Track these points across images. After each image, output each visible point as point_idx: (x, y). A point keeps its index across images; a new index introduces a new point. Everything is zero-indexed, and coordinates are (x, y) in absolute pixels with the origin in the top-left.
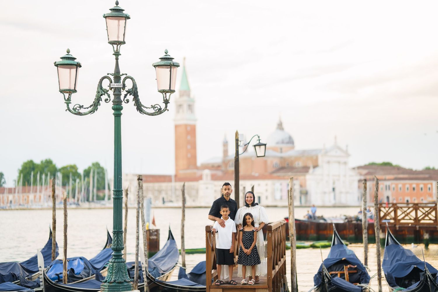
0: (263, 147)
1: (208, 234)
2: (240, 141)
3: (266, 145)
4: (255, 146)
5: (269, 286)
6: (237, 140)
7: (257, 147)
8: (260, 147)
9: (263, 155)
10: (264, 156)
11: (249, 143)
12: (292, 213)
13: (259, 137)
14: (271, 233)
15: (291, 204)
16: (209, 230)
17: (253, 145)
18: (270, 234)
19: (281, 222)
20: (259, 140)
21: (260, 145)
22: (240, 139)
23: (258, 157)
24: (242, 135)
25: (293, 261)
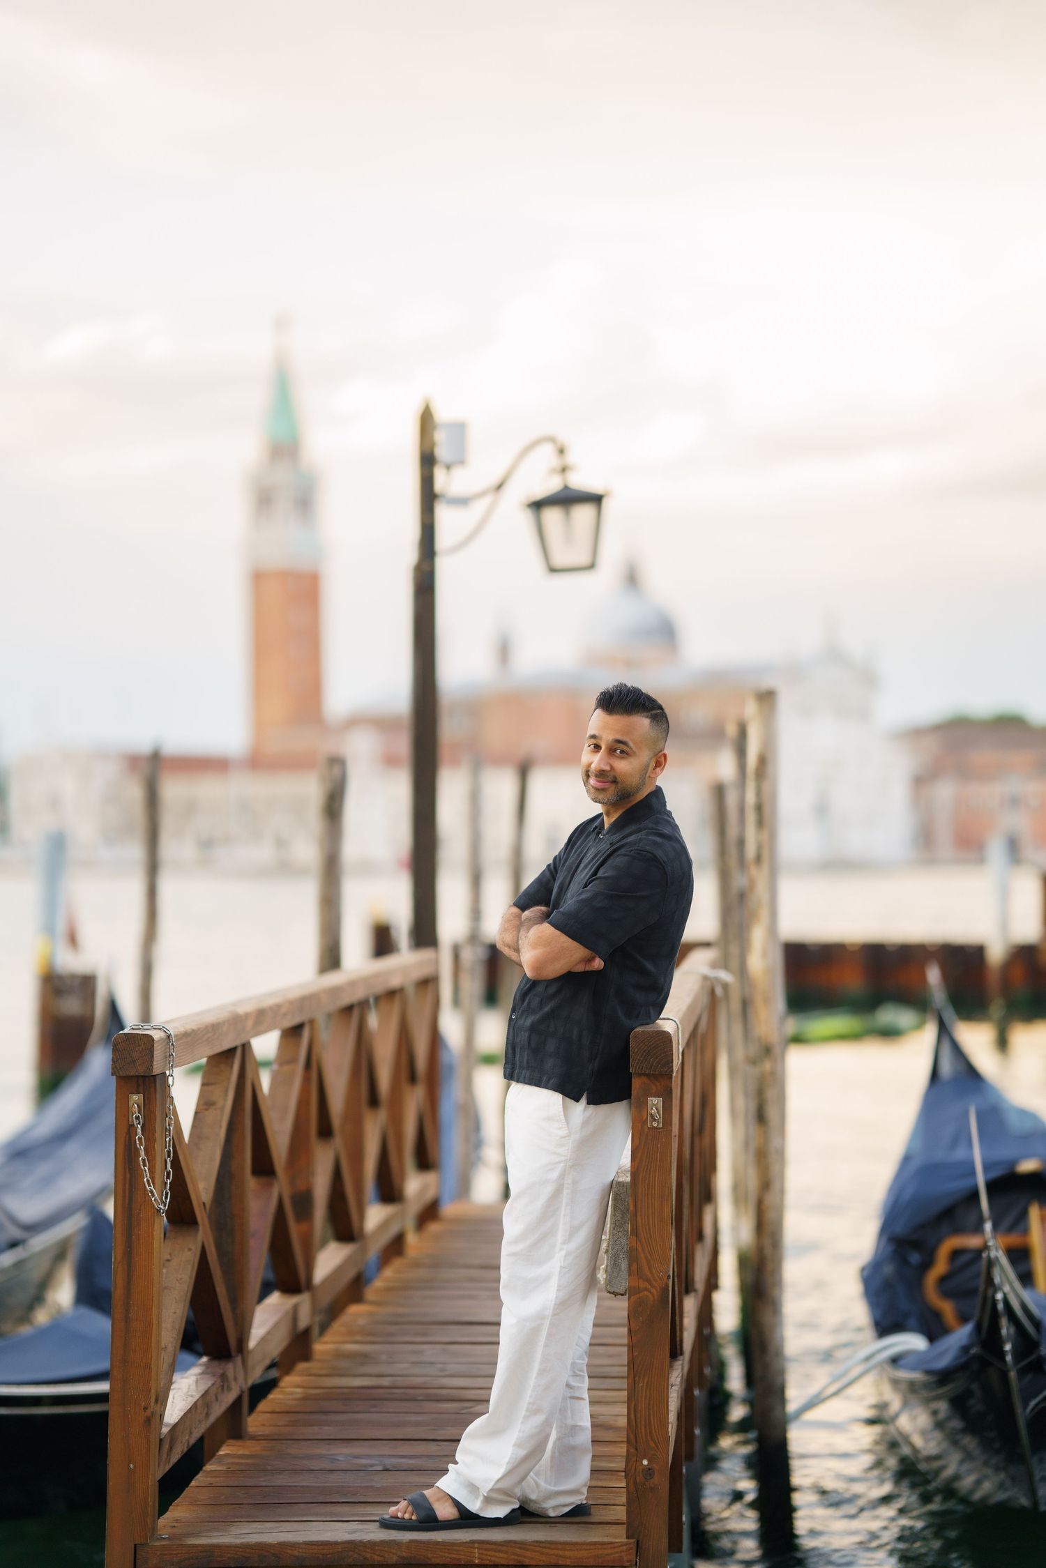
0: (583, 513)
1: (136, 1098)
2: (448, 467)
3: (605, 502)
4: (538, 506)
5: (638, 1541)
6: (428, 461)
7: (552, 516)
8: (567, 513)
9: (584, 559)
10: (591, 566)
11: (499, 487)
12: (764, 914)
13: (561, 451)
14: (667, 1094)
15: (758, 859)
16: (140, 1070)
17: (527, 503)
18: (655, 1104)
19: (705, 978)
20: (564, 470)
21: (567, 499)
22: (442, 452)
23: (553, 570)
24: (460, 429)
25: (770, 1216)
